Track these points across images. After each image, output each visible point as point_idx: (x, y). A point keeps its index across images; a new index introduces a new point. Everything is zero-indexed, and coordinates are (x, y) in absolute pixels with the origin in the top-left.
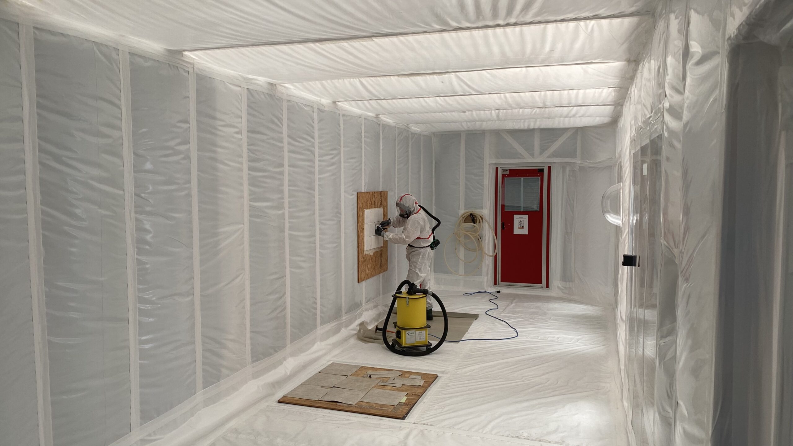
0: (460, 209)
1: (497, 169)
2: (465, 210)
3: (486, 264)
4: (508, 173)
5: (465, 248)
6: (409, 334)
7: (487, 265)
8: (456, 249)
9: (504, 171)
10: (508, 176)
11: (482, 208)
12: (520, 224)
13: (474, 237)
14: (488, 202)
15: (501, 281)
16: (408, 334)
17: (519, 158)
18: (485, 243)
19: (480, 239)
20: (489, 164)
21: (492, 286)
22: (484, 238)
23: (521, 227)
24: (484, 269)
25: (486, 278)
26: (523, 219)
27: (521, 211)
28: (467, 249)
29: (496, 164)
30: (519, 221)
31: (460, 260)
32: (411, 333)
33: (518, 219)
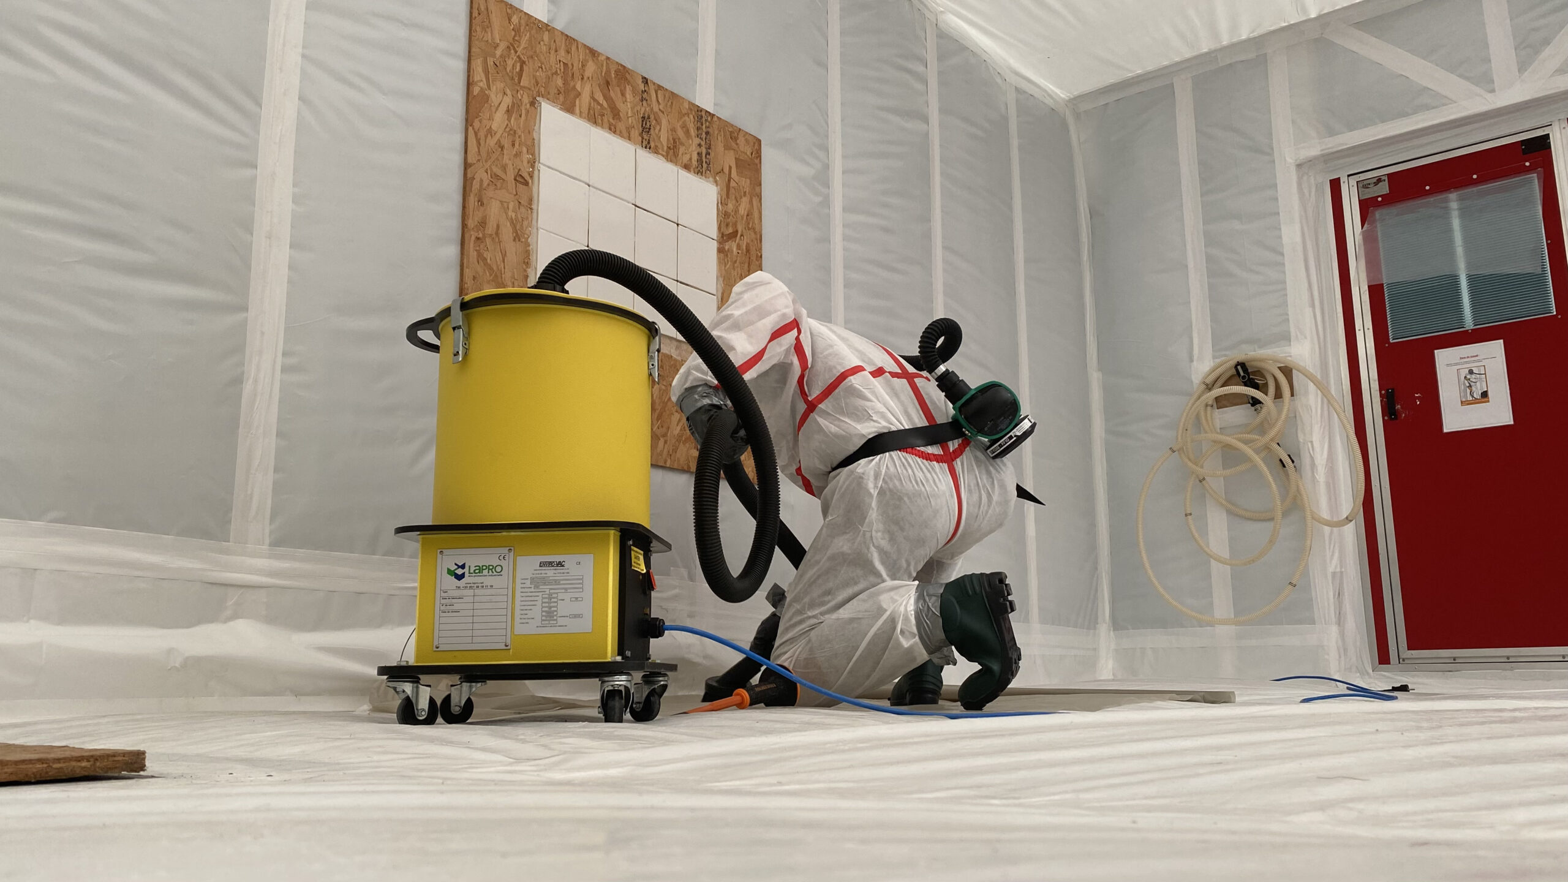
0: (1195, 357)
1: (1335, 185)
2: (1214, 357)
3: (1331, 569)
4: (1384, 188)
5: (1229, 512)
6: (460, 577)
7: (1334, 574)
8: (1191, 514)
9: (1365, 187)
10: (1388, 200)
11: (1286, 338)
12: (1470, 386)
13: (1257, 451)
14: (1308, 311)
15: (1410, 647)
16: (450, 572)
17: (1427, 107)
18: (1313, 477)
19: (1286, 460)
20: (1299, 166)
21: (1370, 671)
22: (1306, 461)
23: (1477, 395)
24: (1323, 594)
25: (1334, 629)
27: (1466, 332)
28: (1235, 513)
29: (1328, 158)
30: (1465, 372)
31: (1213, 563)
32: (480, 569)
33: (1456, 364)
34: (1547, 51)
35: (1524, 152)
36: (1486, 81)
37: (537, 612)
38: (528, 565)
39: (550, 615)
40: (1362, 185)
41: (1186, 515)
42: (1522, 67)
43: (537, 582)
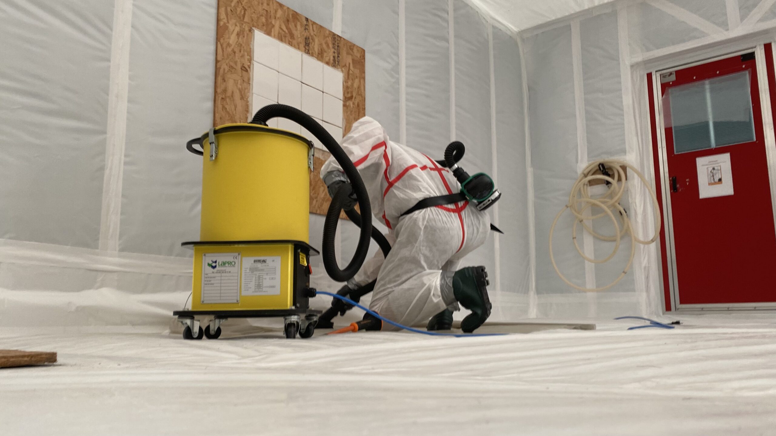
0: (579, 161)
1: (649, 76)
2: (588, 161)
3: (643, 265)
4: (673, 78)
5: (594, 237)
6: (214, 267)
7: (645, 267)
8: (575, 238)
10: (676, 84)
11: (624, 152)
12: (713, 176)
13: (609, 207)
14: (635, 139)
15: (682, 302)
16: (209, 265)
17: (695, 38)
19: (623, 211)
20: (632, 66)
21: (661, 314)
22: (633, 212)
23: (717, 180)
24: (640, 277)
25: (644, 295)
26: (718, 163)
27: (712, 149)
28: (598, 238)
29: (646, 62)
30: (710, 169)
31: (586, 262)
32: (224, 264)
33: (707, 165)
34: (755, 10)
35: (743, 60)
36: (724, 25)
37: (252, 285)
38: (248, 262)
39: (259, 286)
40: (663, 76)
41: (573, 238)
42: (742, 19)
43: (252, 270)
